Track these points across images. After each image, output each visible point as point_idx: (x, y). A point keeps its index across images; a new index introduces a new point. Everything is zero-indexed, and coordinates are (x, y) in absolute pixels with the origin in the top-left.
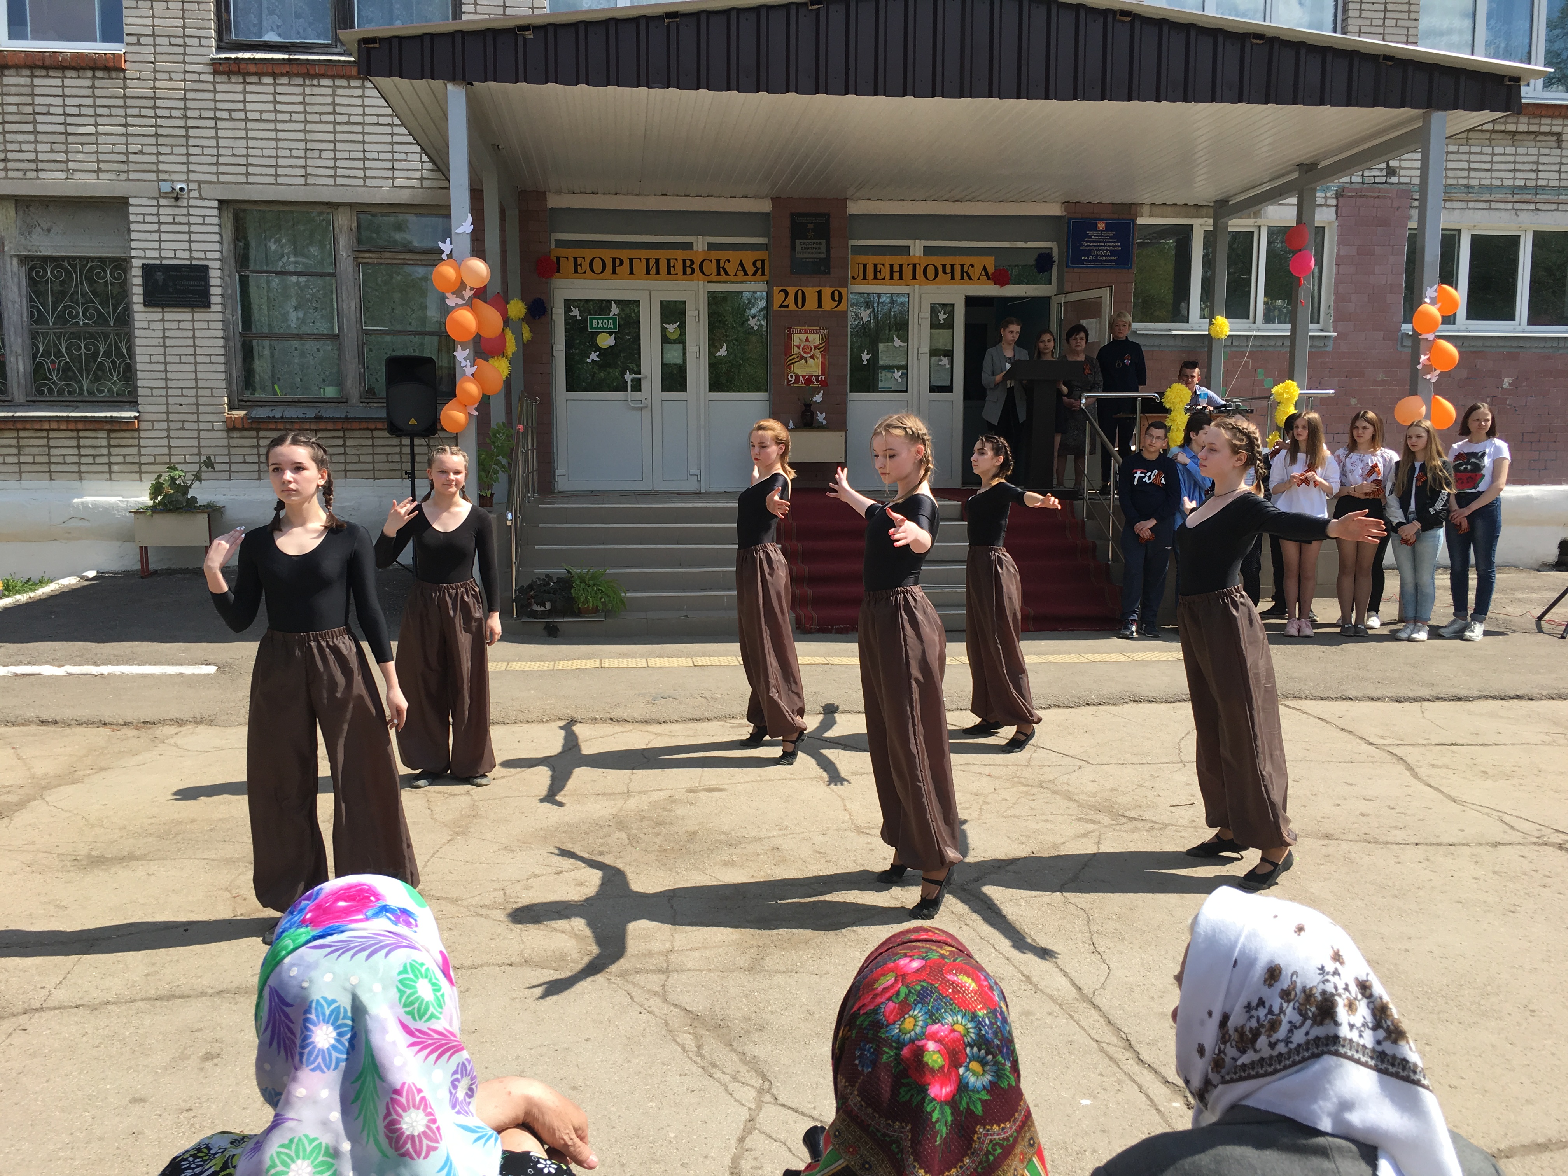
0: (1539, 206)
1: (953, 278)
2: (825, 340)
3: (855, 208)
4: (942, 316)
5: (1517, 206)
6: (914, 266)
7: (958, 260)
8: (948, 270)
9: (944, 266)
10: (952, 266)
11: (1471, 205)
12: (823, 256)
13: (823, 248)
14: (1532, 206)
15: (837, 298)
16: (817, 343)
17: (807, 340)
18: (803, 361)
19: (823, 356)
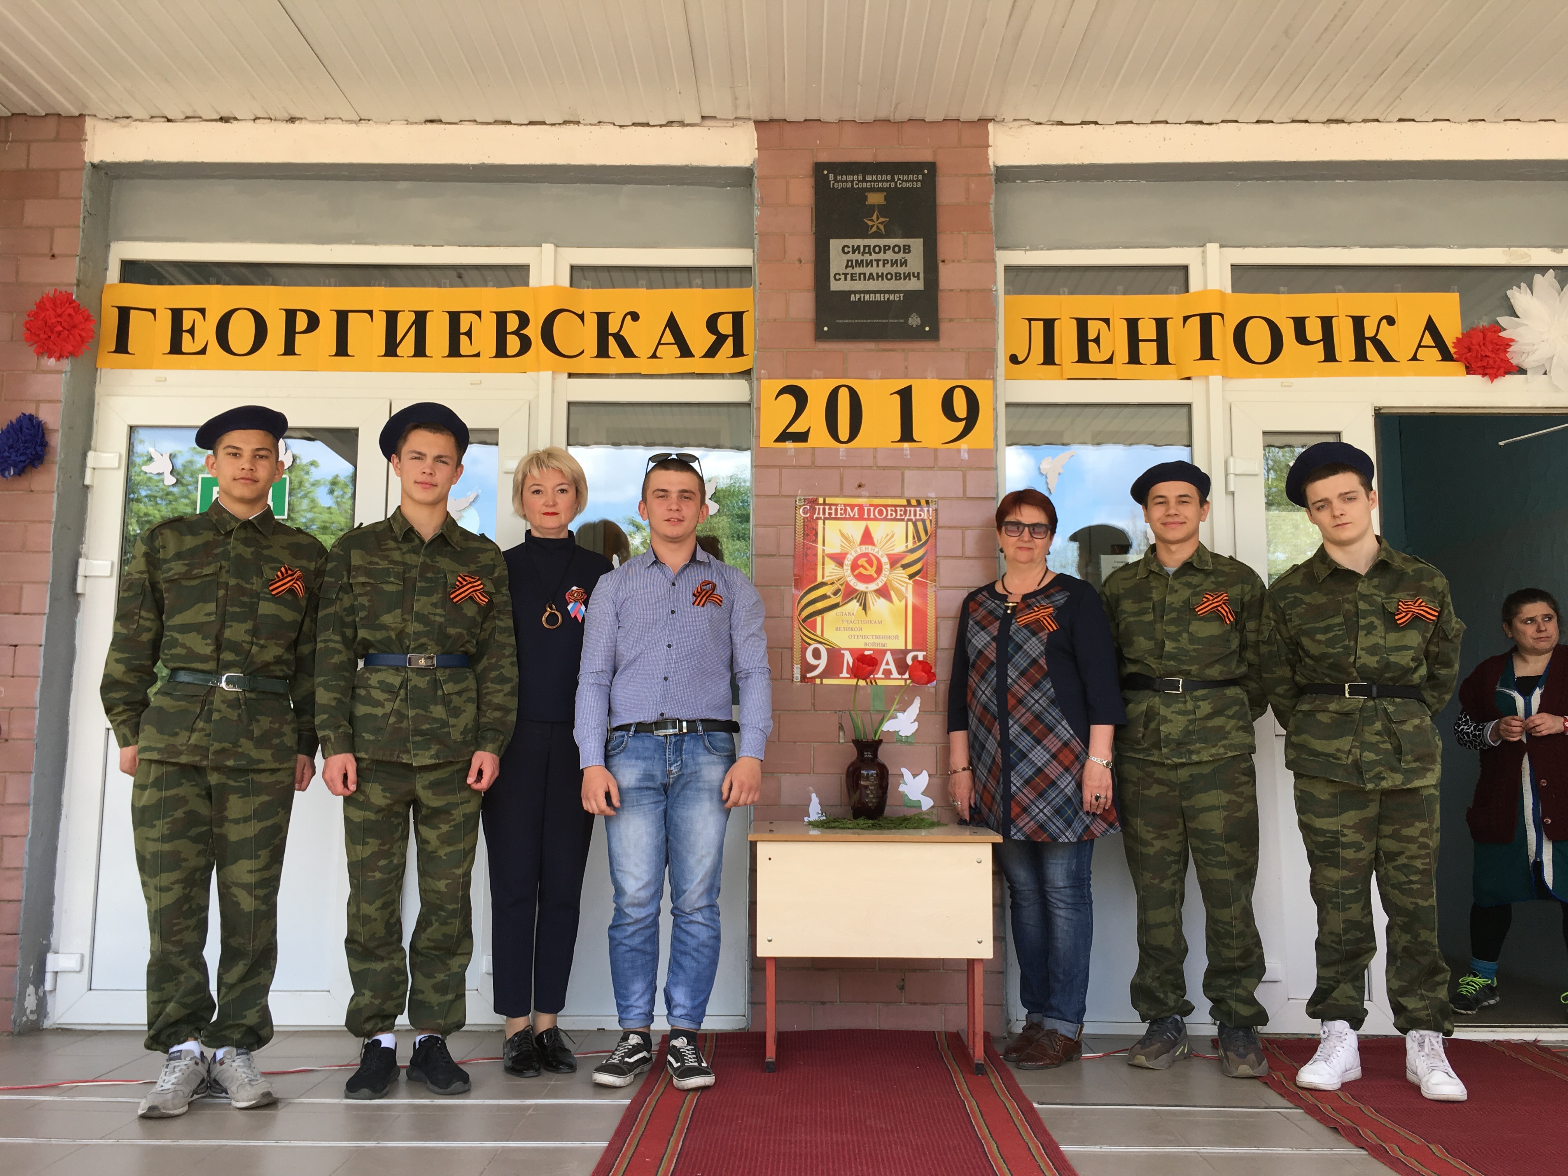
1: (1330, 356)
2: (923, 538)
3: (1012, 147)
7: (1343, 304)
8: (1314, 331)
9: (1300, 324)
10: (1327, 323)
12: (916, 285)
13: (916, 262)
15: (961, 412)
16: (899, 547)
17: (867, 539)
18: (854, 606)
19: (920, 589)
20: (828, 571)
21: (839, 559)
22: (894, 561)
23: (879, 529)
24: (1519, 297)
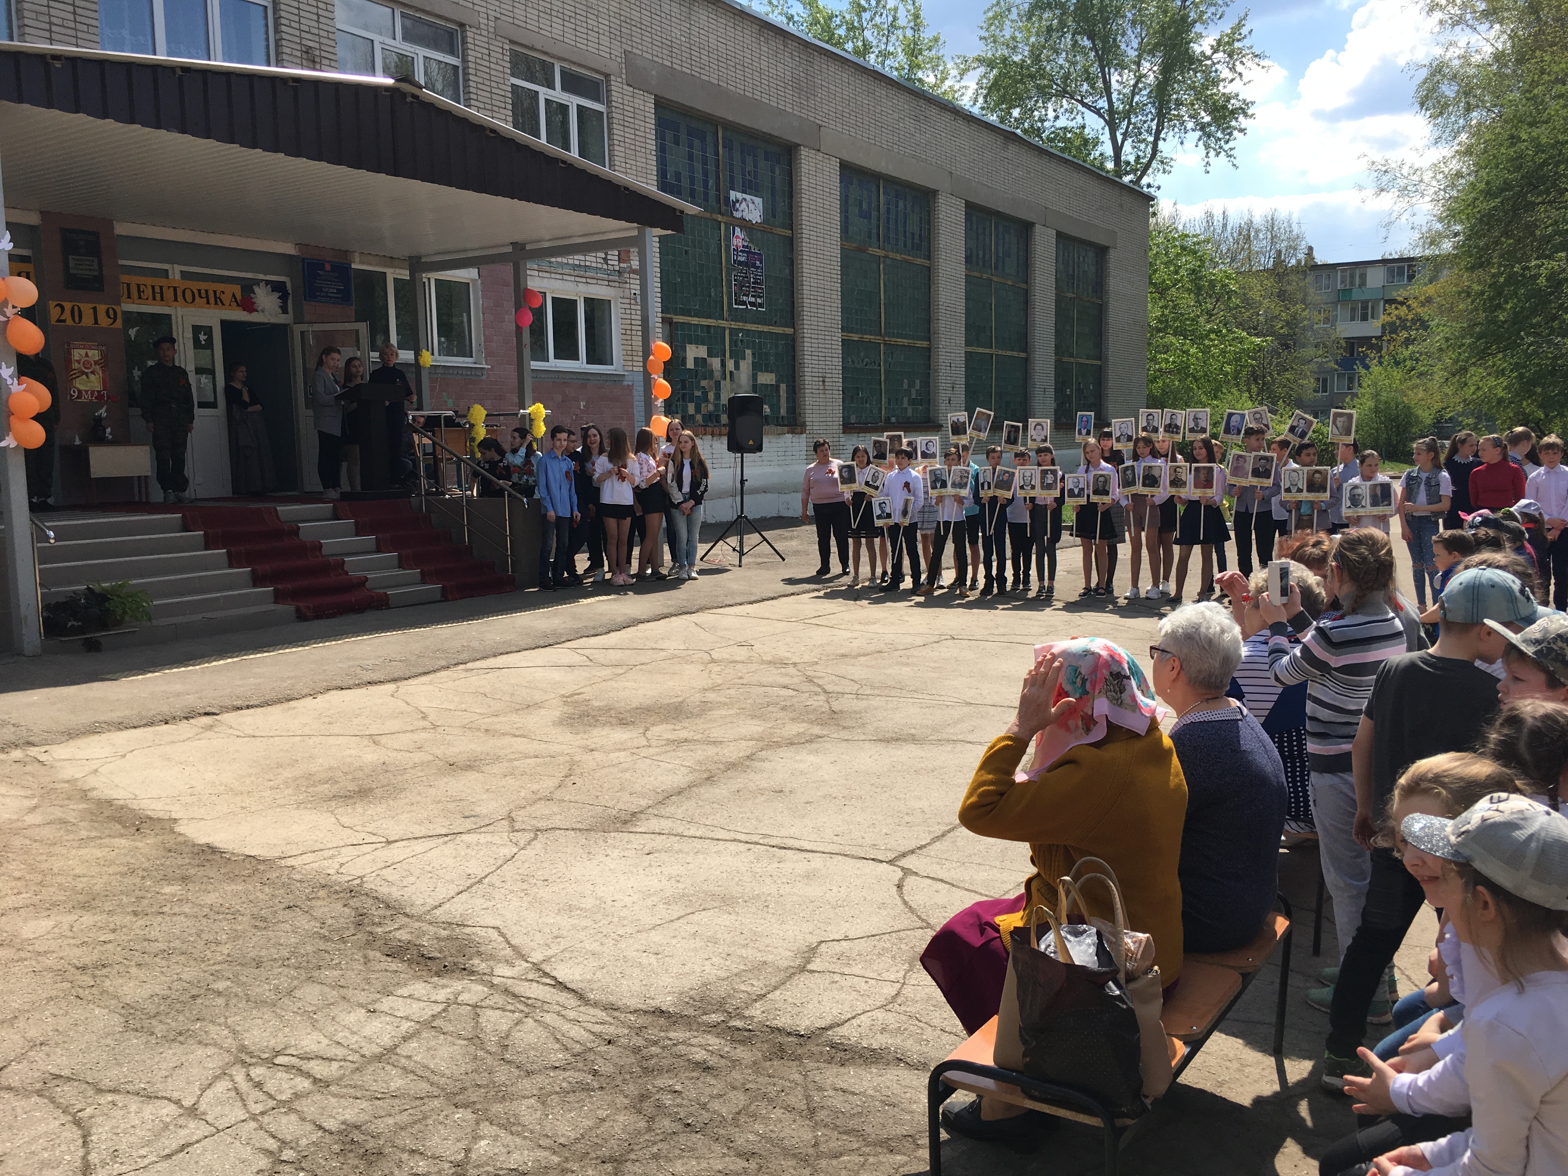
0: (589, 280)
1: (208, 303)
2: (104, 356)
3: (121, 229)
4: (202, 337)
5: (577, 279)
6: (175, 288)
7: (211, 286)
8: (203, 294)
9: (199, 291)
10: (207, 291)
11: (553, 276)
12: (96, 273)
13: (95, 265)
14: (584, 280)
15: (112, 315)
16: (97, 358)
17: (87, 355)
18: (84, 377)
19: (103, 371)
20: (76, 366)
21: (78, 361)
22: (96, 363)
23: (90, 353)
24: (256, 289)
